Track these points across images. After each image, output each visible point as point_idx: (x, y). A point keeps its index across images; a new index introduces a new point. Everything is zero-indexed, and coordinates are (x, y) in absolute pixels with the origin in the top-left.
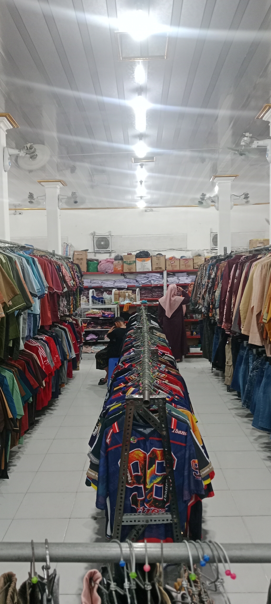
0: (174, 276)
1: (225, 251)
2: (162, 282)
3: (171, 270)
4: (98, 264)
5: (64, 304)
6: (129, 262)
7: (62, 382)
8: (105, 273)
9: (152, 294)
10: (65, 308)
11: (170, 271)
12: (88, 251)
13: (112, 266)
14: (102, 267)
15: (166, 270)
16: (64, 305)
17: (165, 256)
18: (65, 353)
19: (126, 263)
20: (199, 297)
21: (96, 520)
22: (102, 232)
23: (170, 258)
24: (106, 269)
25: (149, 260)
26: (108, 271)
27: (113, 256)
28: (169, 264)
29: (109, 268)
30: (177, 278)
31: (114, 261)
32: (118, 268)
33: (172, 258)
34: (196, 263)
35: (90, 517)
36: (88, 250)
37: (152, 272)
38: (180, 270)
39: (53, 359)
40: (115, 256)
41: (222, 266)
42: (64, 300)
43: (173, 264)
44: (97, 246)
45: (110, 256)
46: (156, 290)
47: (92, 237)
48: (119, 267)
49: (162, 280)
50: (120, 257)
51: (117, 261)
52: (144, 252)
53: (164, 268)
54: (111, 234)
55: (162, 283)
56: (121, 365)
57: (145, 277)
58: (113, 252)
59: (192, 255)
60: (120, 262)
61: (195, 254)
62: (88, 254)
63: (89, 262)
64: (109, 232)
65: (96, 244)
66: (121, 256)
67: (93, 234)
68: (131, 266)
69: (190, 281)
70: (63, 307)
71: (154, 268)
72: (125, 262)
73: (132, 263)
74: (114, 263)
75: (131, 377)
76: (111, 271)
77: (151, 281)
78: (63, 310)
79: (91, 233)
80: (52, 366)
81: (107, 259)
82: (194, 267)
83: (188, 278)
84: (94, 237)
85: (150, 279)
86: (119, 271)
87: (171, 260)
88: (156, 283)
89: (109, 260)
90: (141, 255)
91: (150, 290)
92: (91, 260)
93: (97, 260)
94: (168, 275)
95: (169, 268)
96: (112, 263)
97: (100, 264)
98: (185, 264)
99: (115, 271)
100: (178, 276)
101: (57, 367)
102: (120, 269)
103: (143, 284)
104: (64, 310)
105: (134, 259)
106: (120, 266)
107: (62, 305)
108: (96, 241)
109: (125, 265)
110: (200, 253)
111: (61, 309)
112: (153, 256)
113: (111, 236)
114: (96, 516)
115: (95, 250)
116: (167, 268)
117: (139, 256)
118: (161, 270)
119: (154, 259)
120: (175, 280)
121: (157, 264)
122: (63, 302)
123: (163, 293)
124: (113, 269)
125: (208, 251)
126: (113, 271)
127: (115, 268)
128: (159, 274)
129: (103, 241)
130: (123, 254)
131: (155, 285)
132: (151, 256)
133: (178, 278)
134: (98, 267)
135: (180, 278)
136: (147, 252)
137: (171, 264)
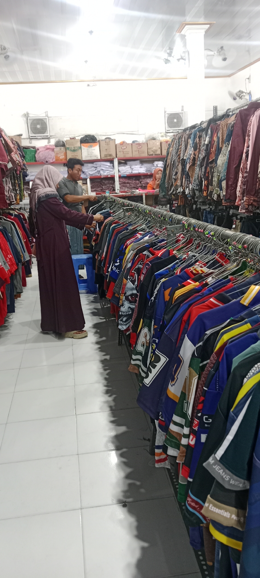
0: (126, 165)
1: (215, 112)
2: (113, 172)
3: (123, 157)
4: (36, 151)
5: (9, 187)
6: (73, 149)
7: (18, 291)
8: (45, 162)
9: (102, 188)
10: (11, 192)
11: (121, 159)
12: (22, 137)
13: (53, 154)
14: (41, 156)
15: (116, 157)
16: (9, 189)
17: (115, 140)
18: (19, 252)
19: (70, 149)
20: (174, 179)
21: (127, 507)
22: (37, 113)
23: (121, 143)
24: (46, 158)
25: (96, 145)
26: (49, 160)
27: (53, 142)
28: (120, 150)
29: (50, 156)
30: (129, 167)
31: (55, 147)
32: (60, 156)
33: (123, 143)
34: (150, 148)
35: (115, 502)
36: (21, 135)
37: (101, 160)
38: (133, 157)
39: (6, 260)
40: (56, 141)
41: (224, 124)
42: (8, 182)
43: (124, 150)
44: (31, 130)
45: (49, 142)
46: (106, 182)
47: (25, 119)
48: (62, 156)
49: (113, 170)
50: (61, 143)
51: (58, 148)
52: (89, 135)
53: (114, 155)
54: (47, 114)
55: (113, 174)
56: (147, 254)
57: (93, 167)
58: (53, 137)
59: (145, 138)
60: (62, 149)
61: (149, 138)
62: (22, 141)
63: (25, 150)
64: (45, 112)
65: (31, 128)
66: (63, 142)
67: (26, 116)
68: (75, 153)
69: (145, 170)
70: (9, 191)
71: (103, 156)
72: (68, 148)
73: (77, 150)
74: (55, 150)
75: (195, 269)
76: (53, 160)
77: (100, 171)
78: (8, 195)
79: (23, 114)
80: (6, 270)
81: (46, 146)
82: (149, 153)
83: (142, 167)
84: (27, 119)
85: (99, 169)
86: (61, 160)
87: (123, 145)
88: (106, 174)
89: (48, 147)
90: (87, 139)
91: (98, 183)
92: (27, 147)
93: (34, 148)
94: (120, 163)
95: (121, 155)
96: (53, 150)
97: (38, 151)
98: (138, 150)
99: (56, 160)
100: (130, 165)
101: (12, 271)
102: (62, 157)
103: (92, 175)
104: (10, 196)
105: (79, 144)
106: (63, 154)
107: (7, 188)
108: (30, 124)
109: (68, 152)
110: (154, 136)
111: (6, 193)
112: (101, 141)
113: (48, 117)
114: (124, 500)
115: (30, 135)
116: (117, 155)
117: (85, 141)
118: (111, 158)
119: (103, 144)
120: (127, 169)
121: (106, 150)
122: (8, 183)
123: (115, 186)
124: (54, 157)
125: (162, 134)
126: (54, 160)
127: (56, 157)
128: (109, 163)
129: (38, 124)
130: (65, 139)
131: (105, 175)
132: (99, 141)
133: (131, 167)
134: (36, 156)
135: (133, 167)
136: (93, 136)
137: (123, 150)
